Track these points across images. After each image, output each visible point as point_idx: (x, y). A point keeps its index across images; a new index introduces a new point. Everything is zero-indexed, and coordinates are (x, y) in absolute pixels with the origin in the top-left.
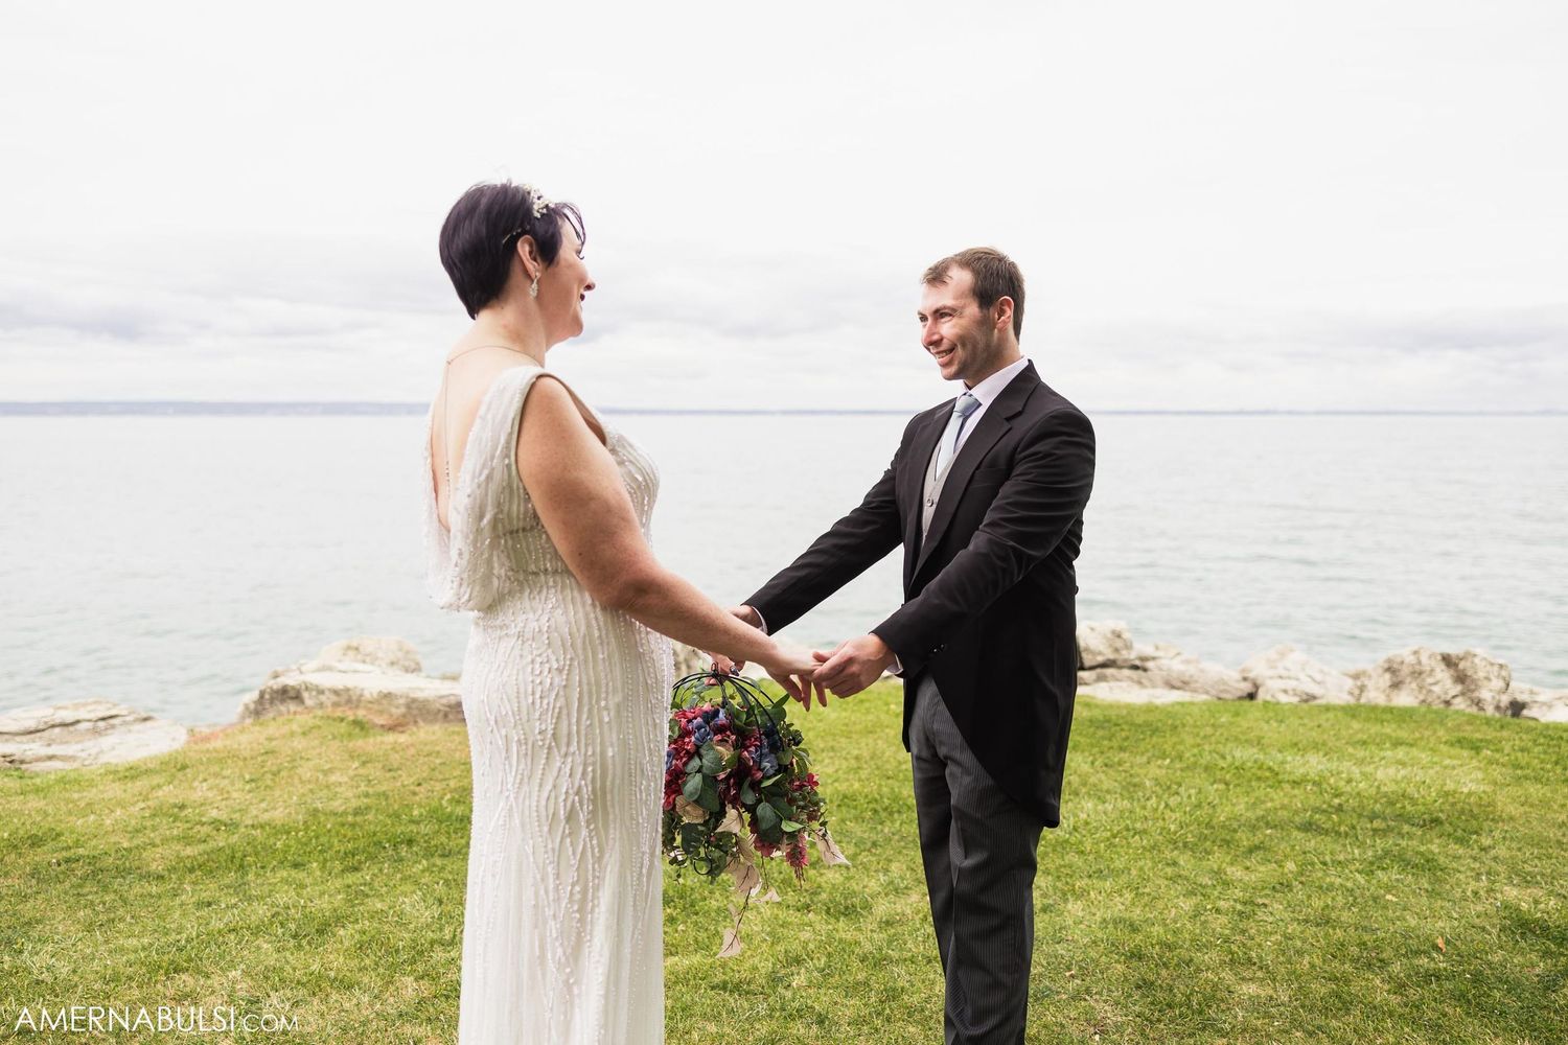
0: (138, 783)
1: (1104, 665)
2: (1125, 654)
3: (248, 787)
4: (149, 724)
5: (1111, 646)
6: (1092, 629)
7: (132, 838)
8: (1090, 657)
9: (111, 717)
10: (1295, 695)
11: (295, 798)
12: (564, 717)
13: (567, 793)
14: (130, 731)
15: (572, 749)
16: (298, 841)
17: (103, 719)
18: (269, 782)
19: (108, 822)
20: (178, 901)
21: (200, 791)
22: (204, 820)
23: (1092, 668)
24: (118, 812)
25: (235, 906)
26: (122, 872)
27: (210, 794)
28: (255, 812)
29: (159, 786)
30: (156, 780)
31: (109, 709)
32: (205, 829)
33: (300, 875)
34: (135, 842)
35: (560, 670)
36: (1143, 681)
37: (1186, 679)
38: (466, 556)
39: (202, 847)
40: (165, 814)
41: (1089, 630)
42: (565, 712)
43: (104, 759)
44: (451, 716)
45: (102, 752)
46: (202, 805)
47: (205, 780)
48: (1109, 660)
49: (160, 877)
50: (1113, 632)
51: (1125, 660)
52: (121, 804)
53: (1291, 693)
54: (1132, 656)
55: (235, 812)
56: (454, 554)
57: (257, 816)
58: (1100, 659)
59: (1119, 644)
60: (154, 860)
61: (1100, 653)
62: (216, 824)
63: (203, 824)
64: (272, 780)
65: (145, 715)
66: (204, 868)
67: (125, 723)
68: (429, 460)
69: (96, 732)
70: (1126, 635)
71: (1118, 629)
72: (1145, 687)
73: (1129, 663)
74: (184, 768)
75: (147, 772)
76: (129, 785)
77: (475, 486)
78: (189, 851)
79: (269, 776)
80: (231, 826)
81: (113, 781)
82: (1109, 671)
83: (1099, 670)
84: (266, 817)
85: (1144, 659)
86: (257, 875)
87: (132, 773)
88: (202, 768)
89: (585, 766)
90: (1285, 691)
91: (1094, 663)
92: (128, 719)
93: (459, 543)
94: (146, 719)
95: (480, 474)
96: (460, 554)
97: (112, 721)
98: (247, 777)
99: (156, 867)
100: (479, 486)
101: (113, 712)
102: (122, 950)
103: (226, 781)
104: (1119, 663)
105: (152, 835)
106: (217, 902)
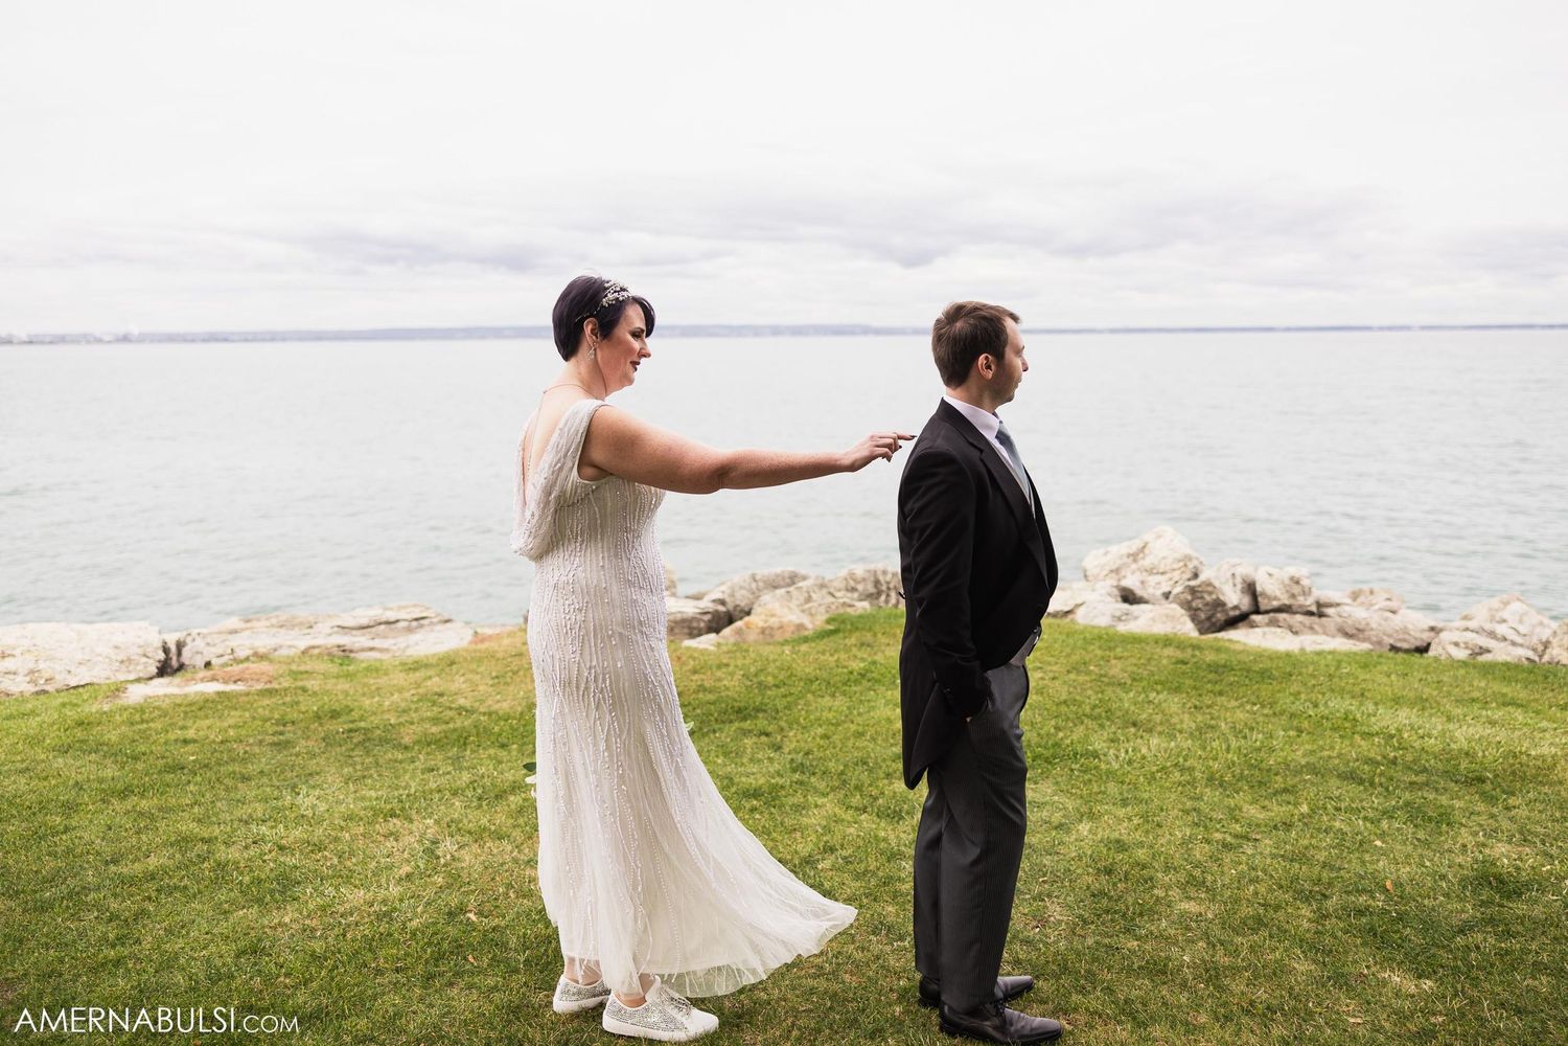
0: (417, 674)
1: (1279, 610)
2: (1301, 600)
3: (491, 682)
4: (448, 624)
5: (1287, 591)
6: (1270, 575)
7: (399, 717)
8: (1266, 601)
9: (423, 618)
10: (1467, 648)
11: (522, 693)
12: (586, 642)
13: (594, 691)
14: (432, 631)
15: (594, 664)
16: (511, 727)
17: (416, 619)
18: (509, 680)
19: (387, 703)
20: (412, 766)
21: (459, 683)
22: (453, 706)
23: (1267, 612)
24: (396, 696)
25: (449, 773)
26: (383, 741)
27: (464, 686)
28: (490, 702)
29: (430, 677)
30: (431, 672)
31: (422, 612)
32: (451, 713)
33: (502, 754)
34: (401, 720)
35: (580, 610)
36: (1316, 627)
37: (1361, 627)
38: (536, 518)
39: (444, 727)
40: (429, 700)
41: (1267, 576)
42: (586, 638)
43: (409, 652)
44: (676, 631)
45: (408, 647)
46: (456, 694)
47: (463, 675)
48: (1285, 605)
49: (406, 748)
50: (1292, 578)
51: (1301, 606)
52: (400, 690)
53: (1462, 645)
54: (1309, 602)
55: (476, 701)
56: (528, 514)
57: (490, 706)
58: (1275, 603)
59: (1296, 590)
60: (408, 734)
61: (1276, 598)
62: (460, 710)
63: (451, 709)
64: (511, 678)
65: (446, 618)
66: (439, 743)
67: (432, 623)
68: (521, 453)
69: (409, 630)
70: (1305, 582)
71: (1297, 575)
72: (1316, 633)
73: (1305, 609)
74: (452, 663)
75: (427, 666)
76: (411, 675)
77: (550, 472)
78: (434, 729)
79: (510, 674)
80: (470, 711)
81: (401, 671)
82: (1282, 616)
83: (1272, 615)
84: (496, 707)
85: (1319, 605)
86: (473, 751)
87: (416, 666)
88: (465, 665)
89: (604, 675)
90: (1456, 644)
91: (1269, 608)
92: (434, 620)
93: (533, 506)
94: (447, 621)
95: (556, 465)
96: (533, 515)
97: (422, 622)
98: (494, 674)
99: (406, 740)
100: (553, 472)
101: (424, 615)
102: (363, 798)
103: (479, 676)
104: (1294, 608)
105: (414, 715)
106: (438, 769)
